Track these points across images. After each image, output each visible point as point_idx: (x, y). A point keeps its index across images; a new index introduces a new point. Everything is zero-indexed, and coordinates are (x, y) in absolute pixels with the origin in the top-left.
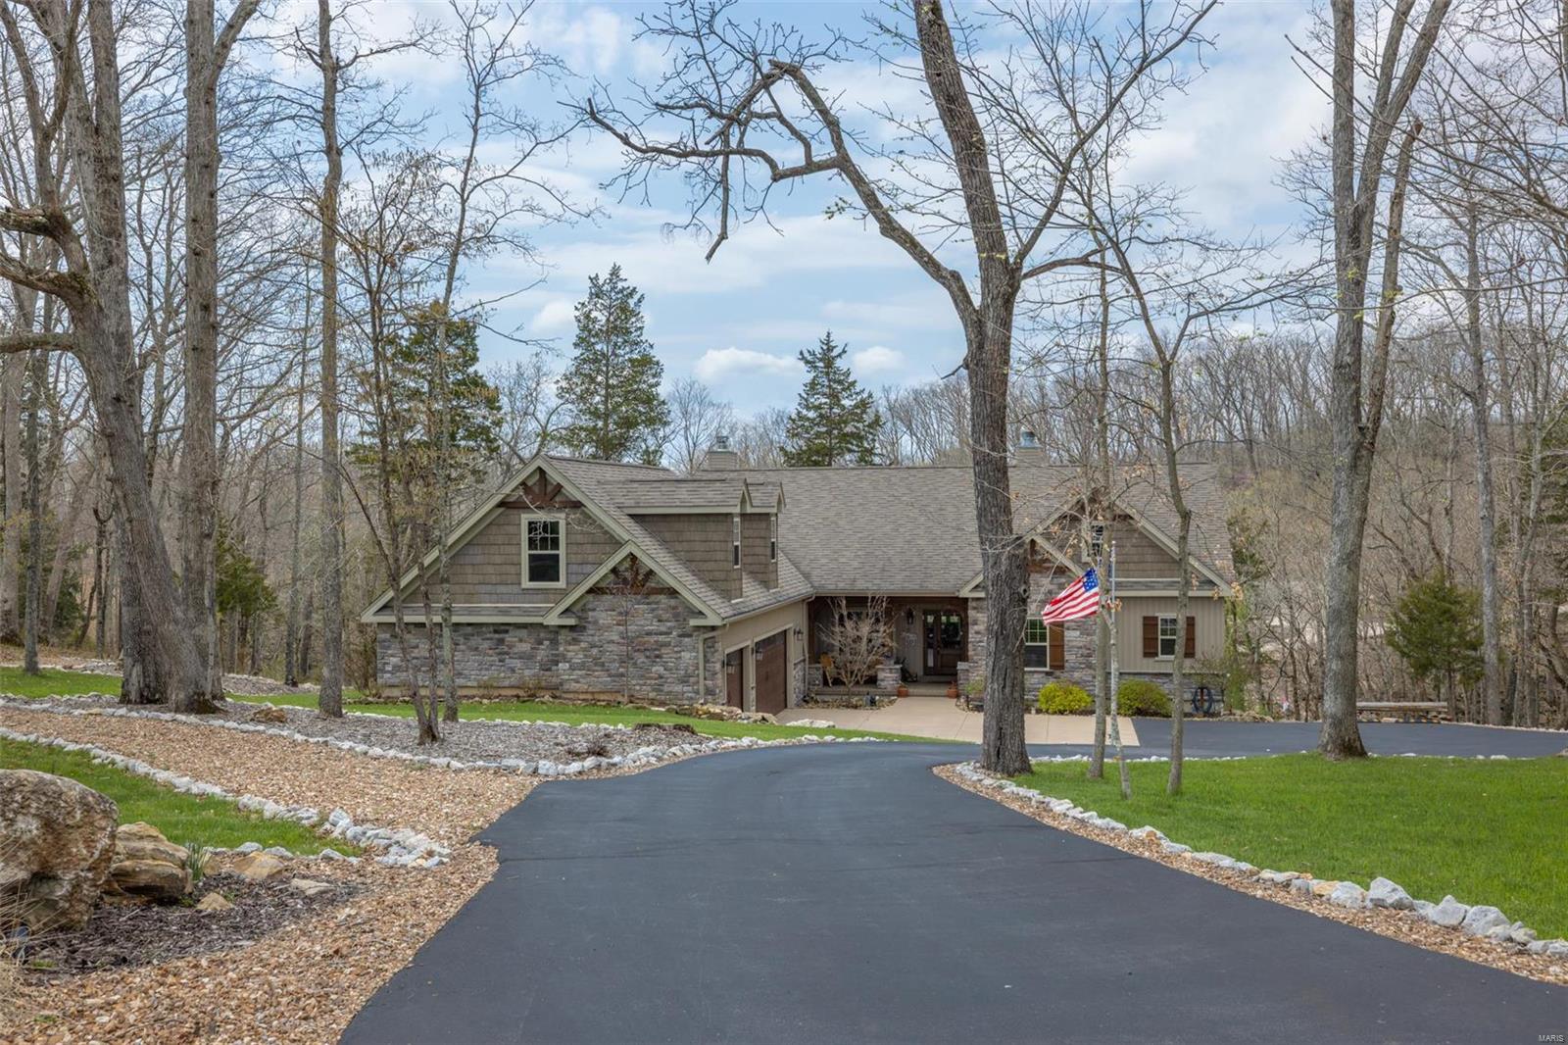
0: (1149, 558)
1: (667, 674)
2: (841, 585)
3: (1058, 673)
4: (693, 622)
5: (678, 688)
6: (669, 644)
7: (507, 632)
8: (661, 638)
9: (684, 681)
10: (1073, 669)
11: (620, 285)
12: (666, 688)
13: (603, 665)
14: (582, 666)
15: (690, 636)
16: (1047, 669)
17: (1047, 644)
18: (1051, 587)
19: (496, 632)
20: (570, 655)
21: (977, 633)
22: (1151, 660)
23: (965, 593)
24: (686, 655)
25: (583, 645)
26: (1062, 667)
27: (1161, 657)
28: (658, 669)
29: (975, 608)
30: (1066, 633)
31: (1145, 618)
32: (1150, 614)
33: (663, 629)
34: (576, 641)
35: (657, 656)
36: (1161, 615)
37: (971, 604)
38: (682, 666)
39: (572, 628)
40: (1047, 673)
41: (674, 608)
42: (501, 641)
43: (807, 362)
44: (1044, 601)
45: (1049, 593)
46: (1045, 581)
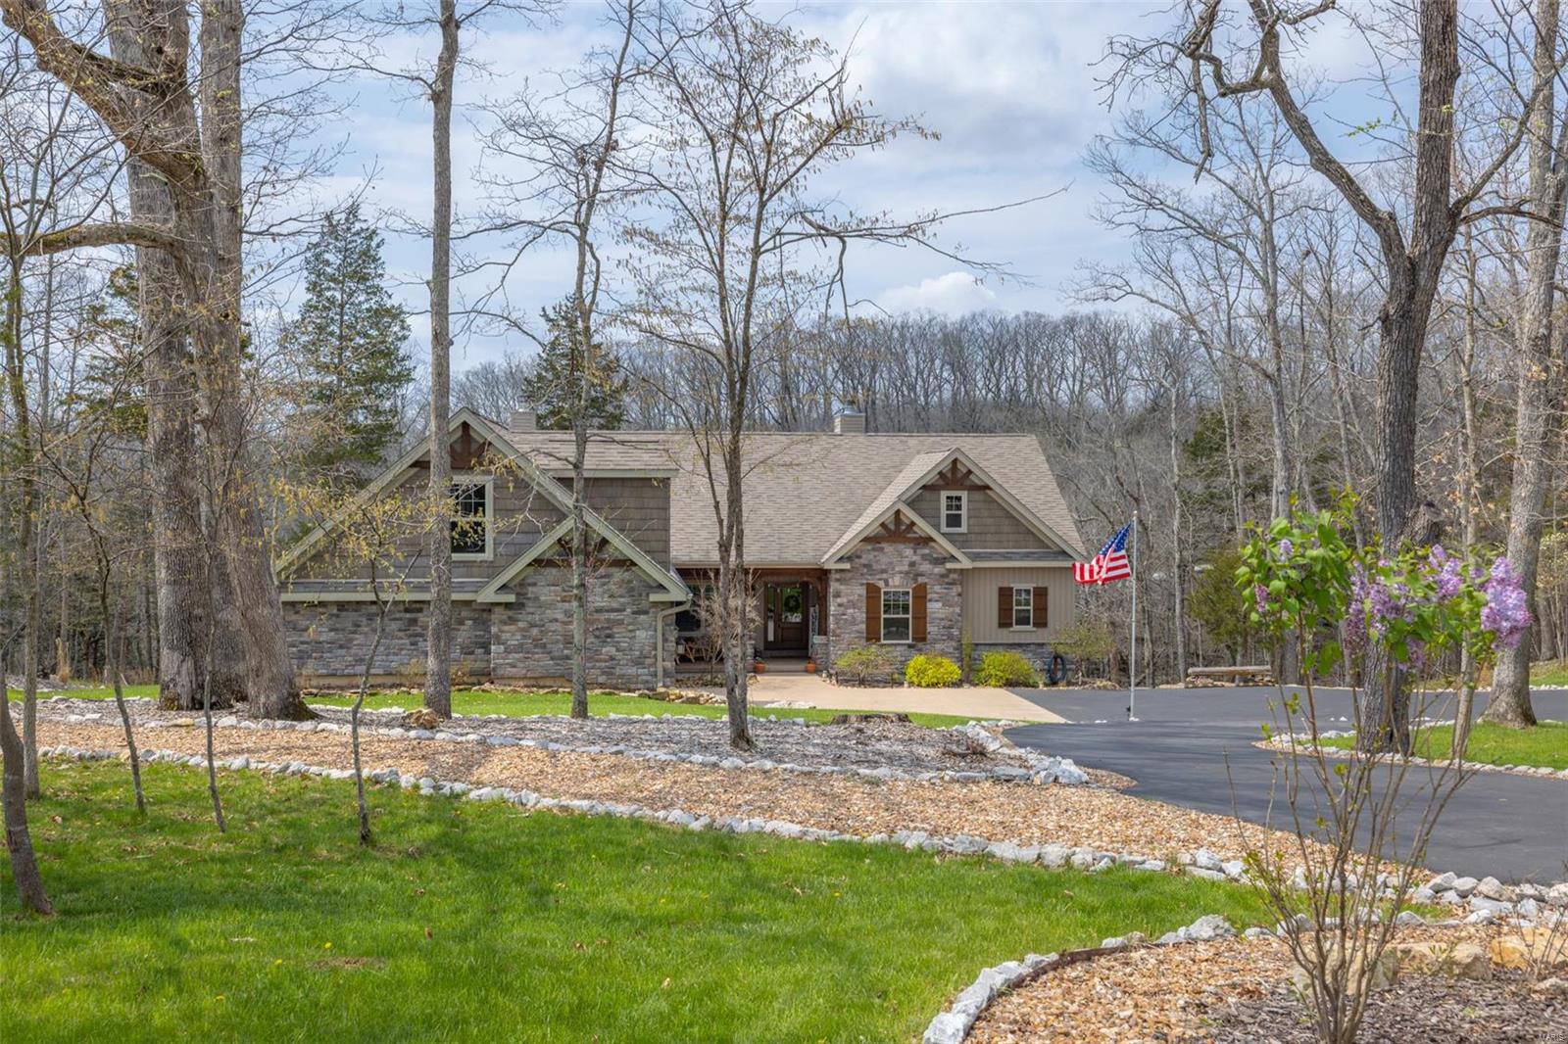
0: (1006, 529)
1: (619, 655)
2: (696, 557)
3: (920, 645)
4: (654, 597)
5: (632, 671)
6: (620, 623)
7: (420, 610)
8: (612, 616)
9: (638, 662)
10: (935, 641)
11: (358, 226)
12: (618, 671)
13: (544, 646)
14: (519, 649)
15: (646, 613)
16: (910, 641)
17: (910, 616)
18: (915, 558)
19: (407, 610)
20: (504, 636)
21: (837, 605)
22: (1005, 631)
23: (828, 565)
24: (641, 634)
25: (521, 625)
26: (924, 639)
27: (1016, 628)
28: (609, 650)
29: (837, 580)
30: (929, 605)
31: (1001, 589)
32: (1006, 585)
33: (615, 605)
34: (512, 620)
35: (609, 636)
36: (1016, 586)
37: (834, 576)
38: (637, 646)
39: (508, 606)
40: (910, 646)
41: (630, 582)
42: (414, 622)
43: (549, 320)
44: (907, 573)
45: (912, 564)
46: (909, 552)
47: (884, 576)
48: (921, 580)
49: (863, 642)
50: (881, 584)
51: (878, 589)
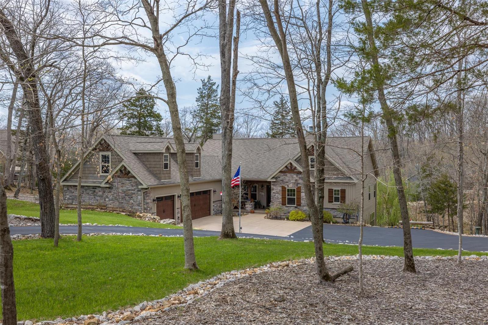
0: (331, 169)
1: (134, 203)
3: (299, 207)
4: (140, 187)
5: (137, 207)
6: (134, 194)
7: (96, 188)
8: (132, 192)
9: (138, 205)
10: (304, 206)
11: (211, 82)
12: (134, 207)
13: (117, 199)
14: (112, 200)
15: (140, 191)
16: (295, 206)
17: (295, 197)
18: (297, 178)
19: (93, 188)
20: (109, 196)
21: (274, 193)
22: (331, 204)
23: (269, 180)
24: (139, 197)
25: (112, 193)
26: (300, 205)
27: (334, 203)
28: (132, 201)
29: (273, 185)
30: (302, 194)
31: (329, 189)
32: (331, 188)
33: (133, 189)
34: (110, 192)
35: (131, 197)
36: (334, 188)
37: (272, 183)
38: (138, 201)
39: (109, 188)
41: (136, 182)
42: (95, 191)
43: (276, 105)
44: (295, 183)
45: (296, 180)
46: (295, 176)
47: (287, 184)
48: (299, 185)
49: (281, 205)
50: (286, 186)
51: (285, 188)
